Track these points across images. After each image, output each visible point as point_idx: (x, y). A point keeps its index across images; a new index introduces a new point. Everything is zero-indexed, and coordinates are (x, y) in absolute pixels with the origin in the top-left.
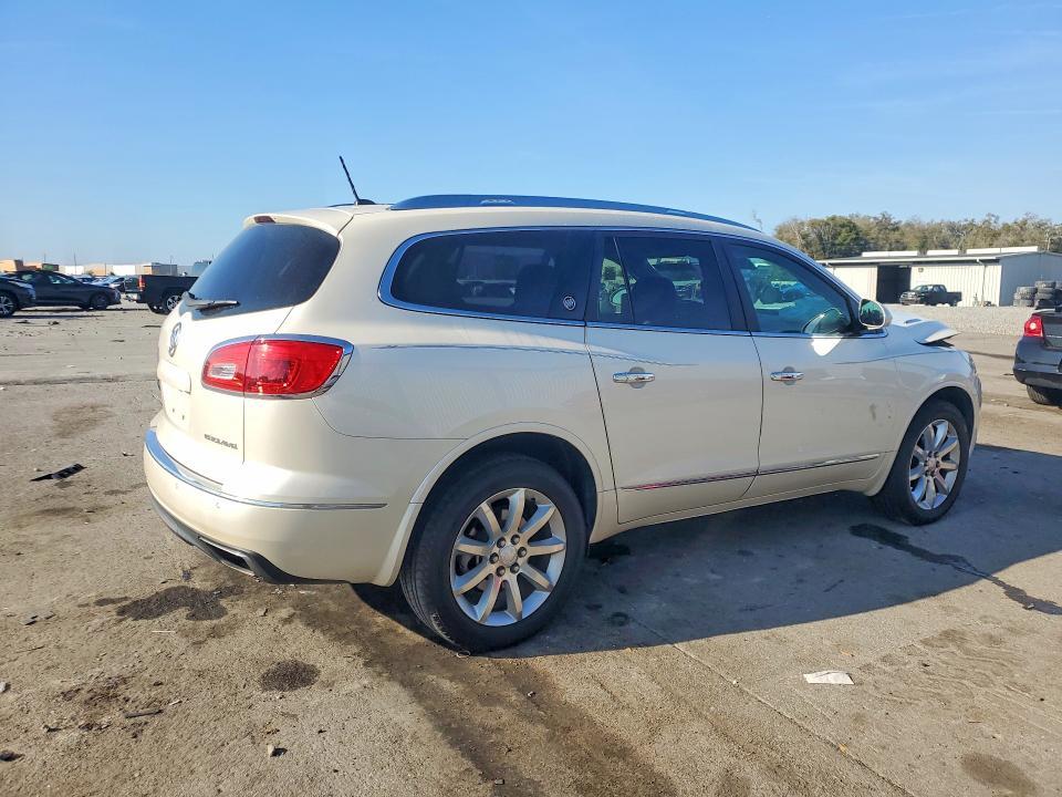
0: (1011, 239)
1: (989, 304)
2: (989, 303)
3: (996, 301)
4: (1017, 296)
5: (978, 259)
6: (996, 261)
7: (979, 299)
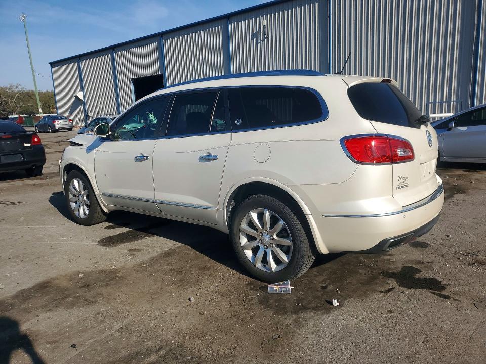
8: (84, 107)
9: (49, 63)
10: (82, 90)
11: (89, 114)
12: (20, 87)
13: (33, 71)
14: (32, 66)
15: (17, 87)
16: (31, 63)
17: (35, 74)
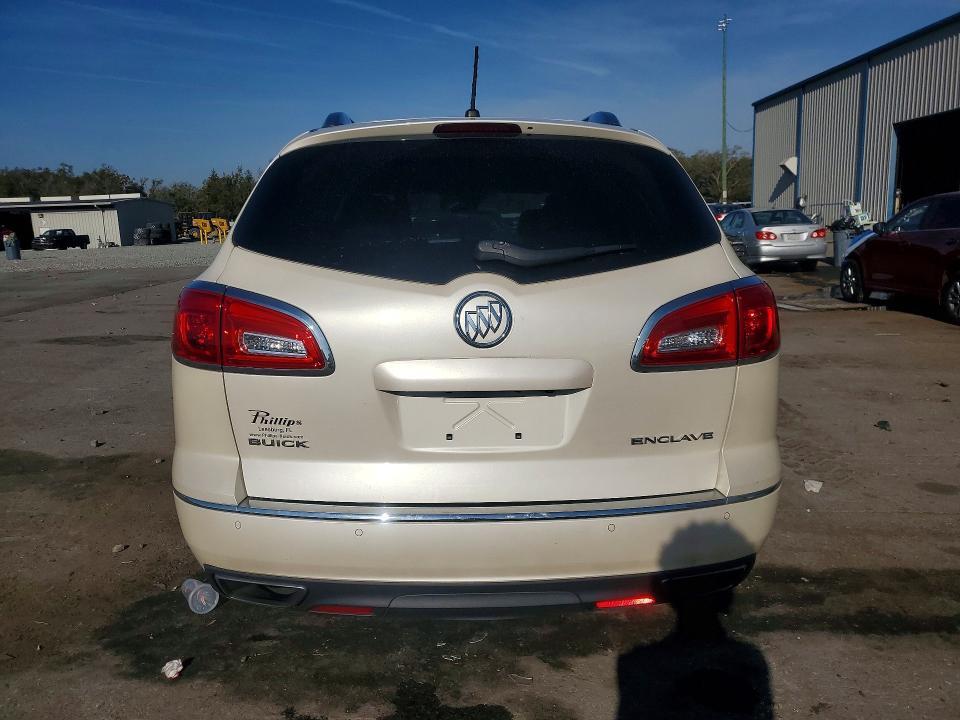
0: (93, 186)
1: (112, 245)
2: (113, 243)
3: (118, 242)
4: (136, 237)
5: (95, 204)
6: (111, 206)
7: (103, 241)
8: (796, 187)
9: (753, 105)
10: (798, 154)
11: (802, 203)
12: (739, 152)
13: (724, 121)
14: (724, 112)
15: (734, 152)
16: (724, 107)
17: (728, 126)
